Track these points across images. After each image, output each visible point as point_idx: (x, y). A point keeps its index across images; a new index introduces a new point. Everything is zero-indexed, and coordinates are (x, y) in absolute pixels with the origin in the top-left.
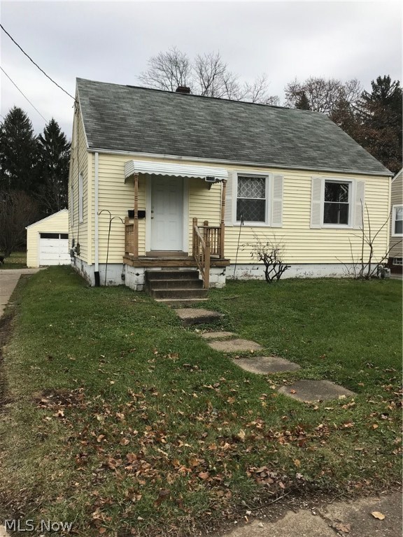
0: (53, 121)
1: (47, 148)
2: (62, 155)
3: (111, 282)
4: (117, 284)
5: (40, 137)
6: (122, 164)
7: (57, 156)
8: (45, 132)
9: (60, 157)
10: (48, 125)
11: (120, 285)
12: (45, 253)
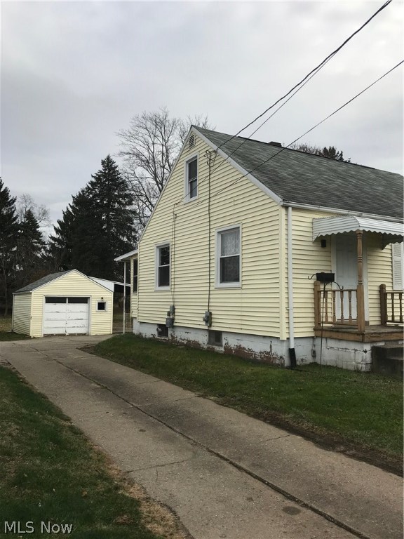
3: (302, 360)
4: (308, 363)
6: (310, 220)
11: (311, 364)
12: (50, 320)
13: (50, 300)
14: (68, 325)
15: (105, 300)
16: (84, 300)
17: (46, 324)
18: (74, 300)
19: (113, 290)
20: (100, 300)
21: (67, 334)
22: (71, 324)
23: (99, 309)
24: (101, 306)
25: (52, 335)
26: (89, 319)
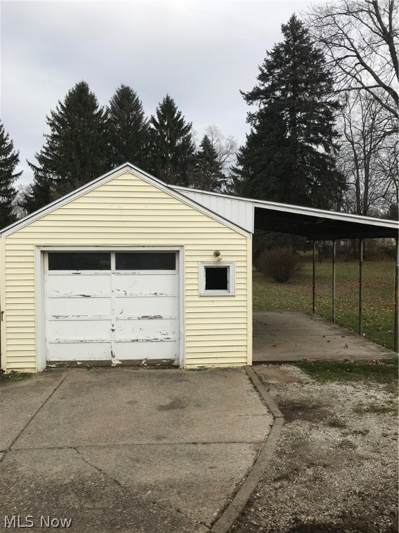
0: (168, 98)
1: (161, 133)
2: (179, 142)
5: (153, 120)
7: (173, 142)
8: (158, 113)
9: (177, 144)
10: (162, 102)
12: (65, 318)
13: (61, 260)
14: (119, 336)
15: (225, 261)
16: (165, 260)
17: (54, 331)
18: (133, 260)
19: (251, 228)
20: (211, 261)
21: (115, 362)
22: (128, 331)
23: (209, 286)
24: (217, 278)
25: (72, 365)
26: (178, 318)
